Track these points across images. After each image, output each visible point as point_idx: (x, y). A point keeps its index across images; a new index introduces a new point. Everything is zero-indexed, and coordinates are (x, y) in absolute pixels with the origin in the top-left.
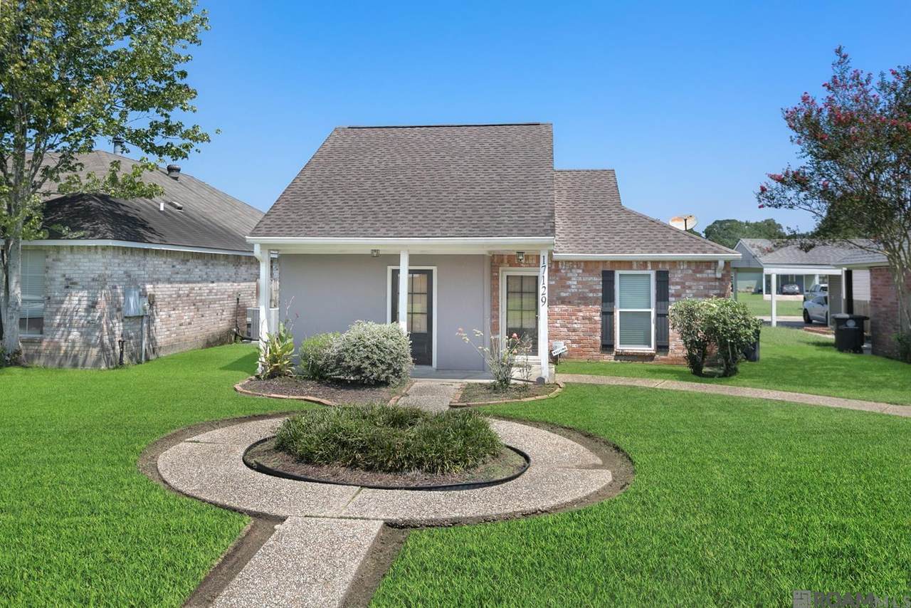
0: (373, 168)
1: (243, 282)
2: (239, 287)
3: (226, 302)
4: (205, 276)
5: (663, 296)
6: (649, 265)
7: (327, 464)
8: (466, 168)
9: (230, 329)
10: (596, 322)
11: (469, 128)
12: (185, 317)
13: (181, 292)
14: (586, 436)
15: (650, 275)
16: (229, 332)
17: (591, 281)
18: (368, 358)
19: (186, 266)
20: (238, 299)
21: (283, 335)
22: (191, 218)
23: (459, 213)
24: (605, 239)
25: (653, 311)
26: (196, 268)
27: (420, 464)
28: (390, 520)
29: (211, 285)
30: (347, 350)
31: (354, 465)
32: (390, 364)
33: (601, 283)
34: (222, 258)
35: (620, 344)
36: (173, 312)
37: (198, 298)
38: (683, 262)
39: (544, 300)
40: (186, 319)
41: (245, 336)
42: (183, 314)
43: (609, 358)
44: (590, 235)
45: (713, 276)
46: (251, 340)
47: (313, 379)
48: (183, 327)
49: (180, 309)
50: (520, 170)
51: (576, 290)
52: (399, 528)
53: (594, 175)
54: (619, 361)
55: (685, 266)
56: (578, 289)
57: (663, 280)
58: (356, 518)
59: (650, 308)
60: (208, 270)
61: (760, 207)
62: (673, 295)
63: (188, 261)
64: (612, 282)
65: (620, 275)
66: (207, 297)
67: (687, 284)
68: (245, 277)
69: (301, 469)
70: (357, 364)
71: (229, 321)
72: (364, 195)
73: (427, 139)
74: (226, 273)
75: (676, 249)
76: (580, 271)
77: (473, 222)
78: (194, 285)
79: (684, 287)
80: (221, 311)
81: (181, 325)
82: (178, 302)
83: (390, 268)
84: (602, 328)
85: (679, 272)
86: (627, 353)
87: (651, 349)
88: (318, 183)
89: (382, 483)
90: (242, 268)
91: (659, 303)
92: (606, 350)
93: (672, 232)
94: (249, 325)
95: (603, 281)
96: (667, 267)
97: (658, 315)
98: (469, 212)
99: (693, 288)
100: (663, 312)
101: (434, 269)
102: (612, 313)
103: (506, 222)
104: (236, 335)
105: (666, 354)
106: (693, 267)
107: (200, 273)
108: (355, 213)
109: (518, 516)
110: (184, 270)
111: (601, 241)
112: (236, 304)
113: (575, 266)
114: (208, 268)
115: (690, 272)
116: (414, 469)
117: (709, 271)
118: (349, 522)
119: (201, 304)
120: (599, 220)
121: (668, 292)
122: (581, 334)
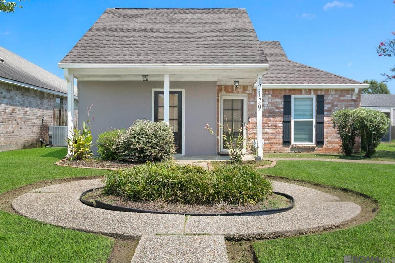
0: (137, 28)
1: (45, 110)
2: (44, 113)
3: (35, 121)
4: (22, 103)
5: (320, 111)
6: (312, 92)
7: (153, 200)
8: (199, 29)
9: (38, 139)
10: (279, 128)
11: (194, 10)
12: (10, 128)
13: (7, 111)
14: (314, 185)
15: (312, 98)
16: (38, 140)
17: (277, 102)
18: (148, 142)
19: (10, 94)
20: (43, 120)
21: (85, 131)
22: (10, 67)
23: (201, 52)
24: (284, 77)
25: (314, 121)
26: (16, 96)
27: (226, 198)
28: (229, 235)
29: (26, 109)
30: (134, 137)
31: (175, 200)
32: (163, 147)
33: (283, 103)
34: (32, 92)
35: (294, 141)
36: (2, 123)
37: (18, 116)
38: (333, 90)
39: (260, 107)
40: (10, 129)
41: (48, 143)
42: (8, 126)
43: (287, 150)
44: (274, 75)
45: (350, 99)
46: (52, 146)
47: (108, 160)
48: (8, 134)
49: (6, 122)
50: (233, 30)
51: (267, 108)
52: (235, 241)
53: (267, 44)
54: (293, 152)
55: (334, 93)
56: (269, 107)
57: (320, 101)
58: (199, 235)
59: (312, 118)
60: (24, 99)
61: (379, 55)
62: (326, 111)
63: (11, 90)
64: (290, 102)
65: (294, 98)
66: (24, 116)
67: (335, 103)
68: (47, 106)
69: (131, 205)
70: (142, 146)
71: (37, 133)
72: (135, 42)
73: (169, 15)
74: (35, 103)
75: (329, 82)
76: (270, 96)
77: (212, 56)
78: (15, 107)
79: (333, 105)
80: (32, 127)
81: (7, 133)
82: (5, 117)
83: (153, 90)
84: (283, 131)
85: (330, 96)
86: (299, 146)
87: (313, 144)
88: (102, 36)
89: (200, 212)
90: (45, 101)
91: (318, 115)
92: (286, 145)
93: (323, 73)
94: (50, 137)
95: (284, 102)
96: (323, 93)
97: (317, 123)
98: (208, 51)
99: (339, 106)
100: (320, 121)
101: (183, 90)
102: (289, 122)
103: (233, 56)
104: (42, 143)
105: (322, 147)
106: (339, 93)
107: (19, 100)
108: (131, 51)
109: (321, 230)
110: (9, 96)
111: (282, 78)
112: (41, 123)
113: (267, 93)
114: (24, 97)
115: (337, 96)
116: (222, 202)
117: (348, 96)
118: (196, 237)
119: (20, 120)
120: (277, 67)
121: (324, 109)
122: (270, 135)
